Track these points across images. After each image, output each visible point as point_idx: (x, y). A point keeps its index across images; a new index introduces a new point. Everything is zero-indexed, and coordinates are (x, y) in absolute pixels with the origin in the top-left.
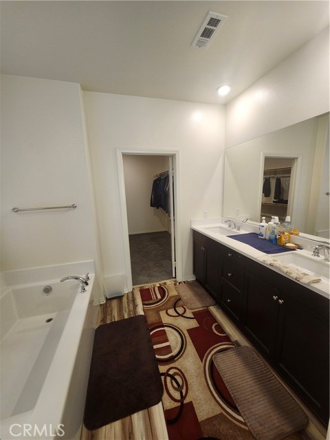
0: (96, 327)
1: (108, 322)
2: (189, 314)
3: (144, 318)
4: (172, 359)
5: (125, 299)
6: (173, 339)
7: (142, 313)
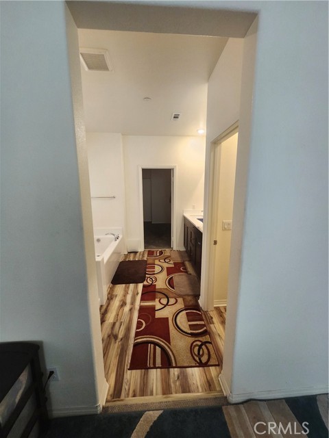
0: (120, 261)
1: (127, 260)
2: (172, 262)
3: (146, 261)
4: (154, 274)
5: (138, 254)
6: (157, 269)
7: (145, 259)
